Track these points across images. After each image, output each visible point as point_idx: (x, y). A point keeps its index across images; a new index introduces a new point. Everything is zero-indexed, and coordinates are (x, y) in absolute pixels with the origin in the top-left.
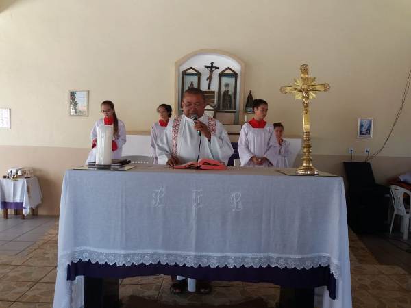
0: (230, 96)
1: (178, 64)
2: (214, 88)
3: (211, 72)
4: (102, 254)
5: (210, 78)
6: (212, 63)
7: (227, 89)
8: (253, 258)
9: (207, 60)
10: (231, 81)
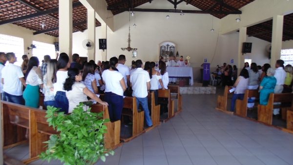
1: (160, 44)
2: (169, 50)
9: (167, 43)
10: (173, 49)
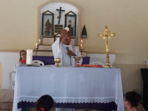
0: (72, 28)
1: (40, 8)
3: (60, 13)
4: (31, 98)
5: (59, 17)
6: (61, 8)
7: (70, 24)
8: (88, 99)
